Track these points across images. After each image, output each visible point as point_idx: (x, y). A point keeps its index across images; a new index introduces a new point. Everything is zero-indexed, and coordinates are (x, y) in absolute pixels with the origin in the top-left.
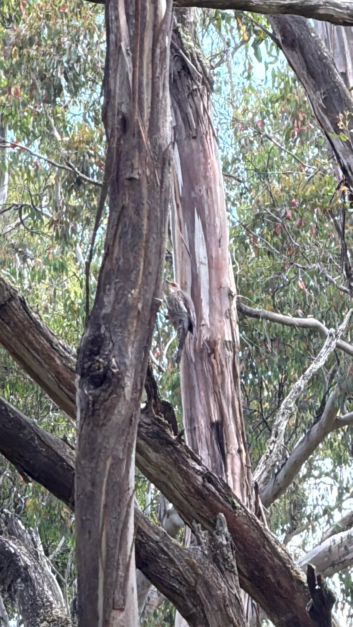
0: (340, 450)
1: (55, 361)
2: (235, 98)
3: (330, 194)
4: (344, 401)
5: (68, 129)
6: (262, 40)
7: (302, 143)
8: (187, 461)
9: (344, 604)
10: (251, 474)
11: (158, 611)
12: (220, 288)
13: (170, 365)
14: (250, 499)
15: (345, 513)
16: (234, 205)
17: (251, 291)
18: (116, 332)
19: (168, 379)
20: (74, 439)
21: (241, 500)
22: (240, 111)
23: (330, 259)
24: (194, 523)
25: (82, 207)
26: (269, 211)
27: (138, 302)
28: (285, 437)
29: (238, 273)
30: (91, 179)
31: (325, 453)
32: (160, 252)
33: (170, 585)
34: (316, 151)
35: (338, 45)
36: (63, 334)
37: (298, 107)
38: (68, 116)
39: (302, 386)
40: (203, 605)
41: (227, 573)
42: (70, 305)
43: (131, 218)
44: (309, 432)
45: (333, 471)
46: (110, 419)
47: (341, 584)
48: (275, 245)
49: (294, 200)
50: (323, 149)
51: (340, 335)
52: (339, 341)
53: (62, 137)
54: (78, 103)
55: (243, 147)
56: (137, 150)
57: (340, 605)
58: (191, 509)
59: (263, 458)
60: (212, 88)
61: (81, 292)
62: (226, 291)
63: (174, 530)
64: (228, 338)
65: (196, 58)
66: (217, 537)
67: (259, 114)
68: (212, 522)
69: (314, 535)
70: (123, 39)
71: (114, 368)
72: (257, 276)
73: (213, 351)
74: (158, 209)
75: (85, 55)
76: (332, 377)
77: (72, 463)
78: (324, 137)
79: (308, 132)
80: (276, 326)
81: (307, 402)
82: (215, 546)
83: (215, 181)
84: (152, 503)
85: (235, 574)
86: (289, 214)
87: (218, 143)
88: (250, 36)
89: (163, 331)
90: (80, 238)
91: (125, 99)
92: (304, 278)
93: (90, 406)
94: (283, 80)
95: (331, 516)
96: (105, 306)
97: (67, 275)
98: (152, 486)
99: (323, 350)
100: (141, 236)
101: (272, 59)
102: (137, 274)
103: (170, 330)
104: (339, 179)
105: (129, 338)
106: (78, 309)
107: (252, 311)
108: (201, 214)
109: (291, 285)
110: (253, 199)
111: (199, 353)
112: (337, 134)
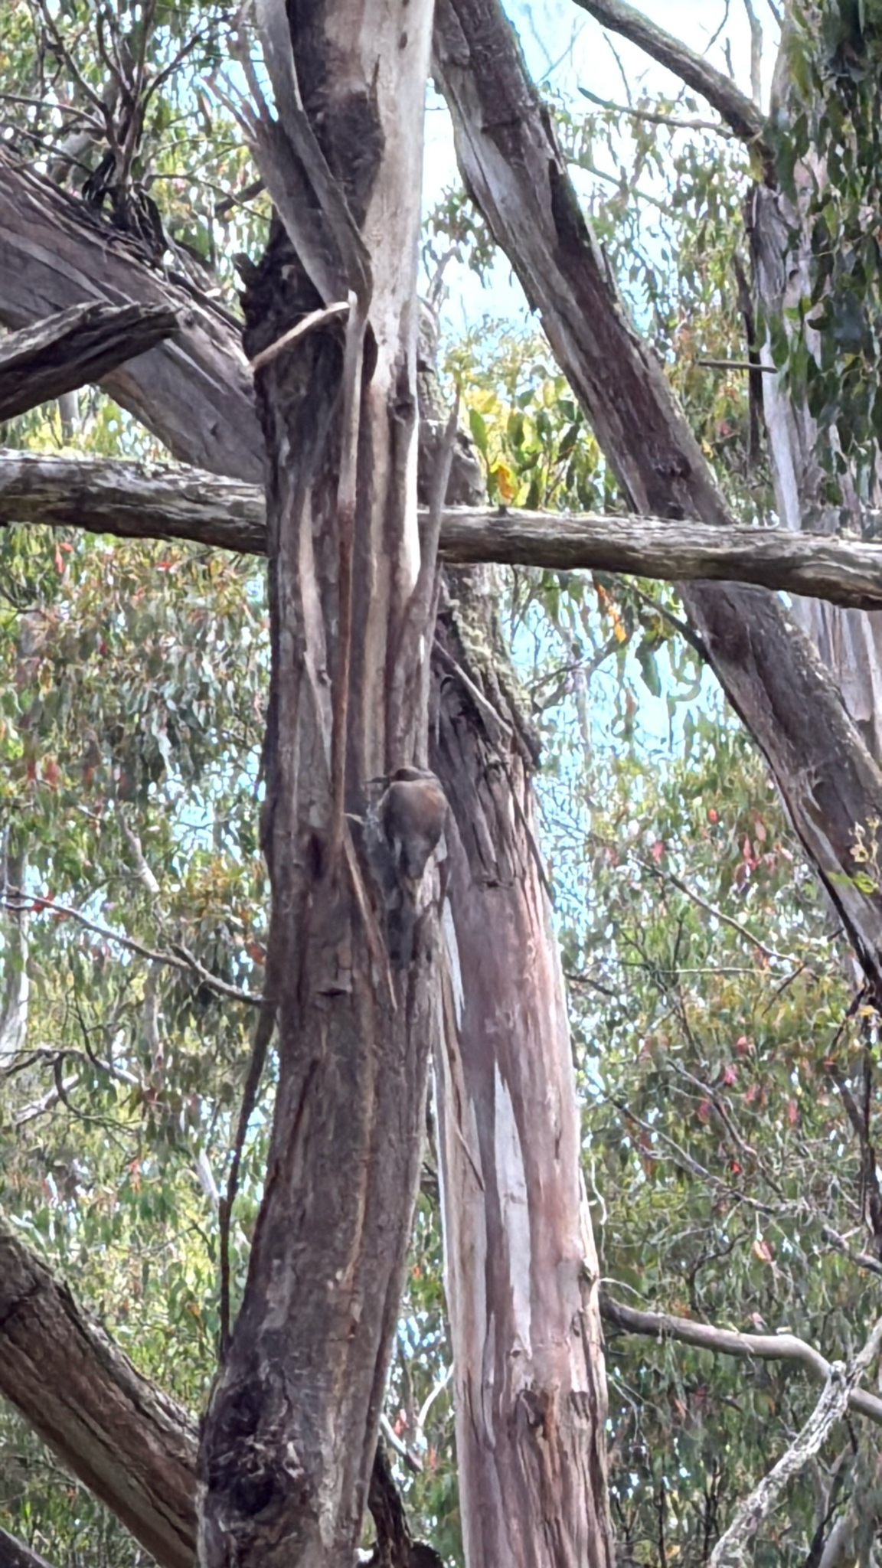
1: (145, 1444)
2: (596, 785)
3: (833, 1025)
4: (869, 1542)
5: (176, 863)
6: (662, 640)
7: (762, 895)
12: (558, 1258)
13: (434, 1452)
16: (592, 1051)
17: (635, 1267)
18: (297, 1377)
19: (428, 1488)
22: (607, 817)
23: (834, 1188)
25: (213, 1058)
26: (682, 1069)
27: (353, 1300)
29: (602, 1221)
30: (234, 988)
32: (406, 1173)
34: (799, 917)
35: (850, 653)
36: (167, 1376)
37: (755, 804)
38: (177, 833)
39: (764, 1506)
42: (183, 1303)
43: (333, 1092)
48: (695, 1150)
49: (742, 1040)
50: (815, 912)
51: (857, 1378)
52: (856, 1392)
53: (161, 884)
54: (200, 799)
55: (613, 907)
56: (349, 925)
60: (536, 761)
61: (210, 1269)
62: (574, 1267)
64: (579, 1384)
65: (496, 686)
67: (655, 826)
70: (309, 646)
71: (292, 1465)
72: (650, 1231)
73: (542, 1419)
74: (402, 1070)
75: (220, 681)
76: (839, 1481)
78: (818, 881)
79: (777, 872)
80: (696, 1357)
81: (774, 1544)
83: (544, 992)
86: (731, 1075)
87: (553, 897)
88: (630, 629)
89: (417, 1366)
90: (208, 1136)
91: (319, 793)
92: (768, 1234)
93: (233, 1561)
94: (712, 741)
96: (270, 1310)
99: (817, 1415)
100: (357, 1135)
101: (686, 689)
102: (350, 1232)
103: (434, 1364)
104: (855, 986)
105: (329, 1389)
106: (204, 1312)
107: (637, 1318)
108: (510, 1075)
109: (737, 1250)
110: (641, 1036)
111: (507, 1422)
112: (850, 874)
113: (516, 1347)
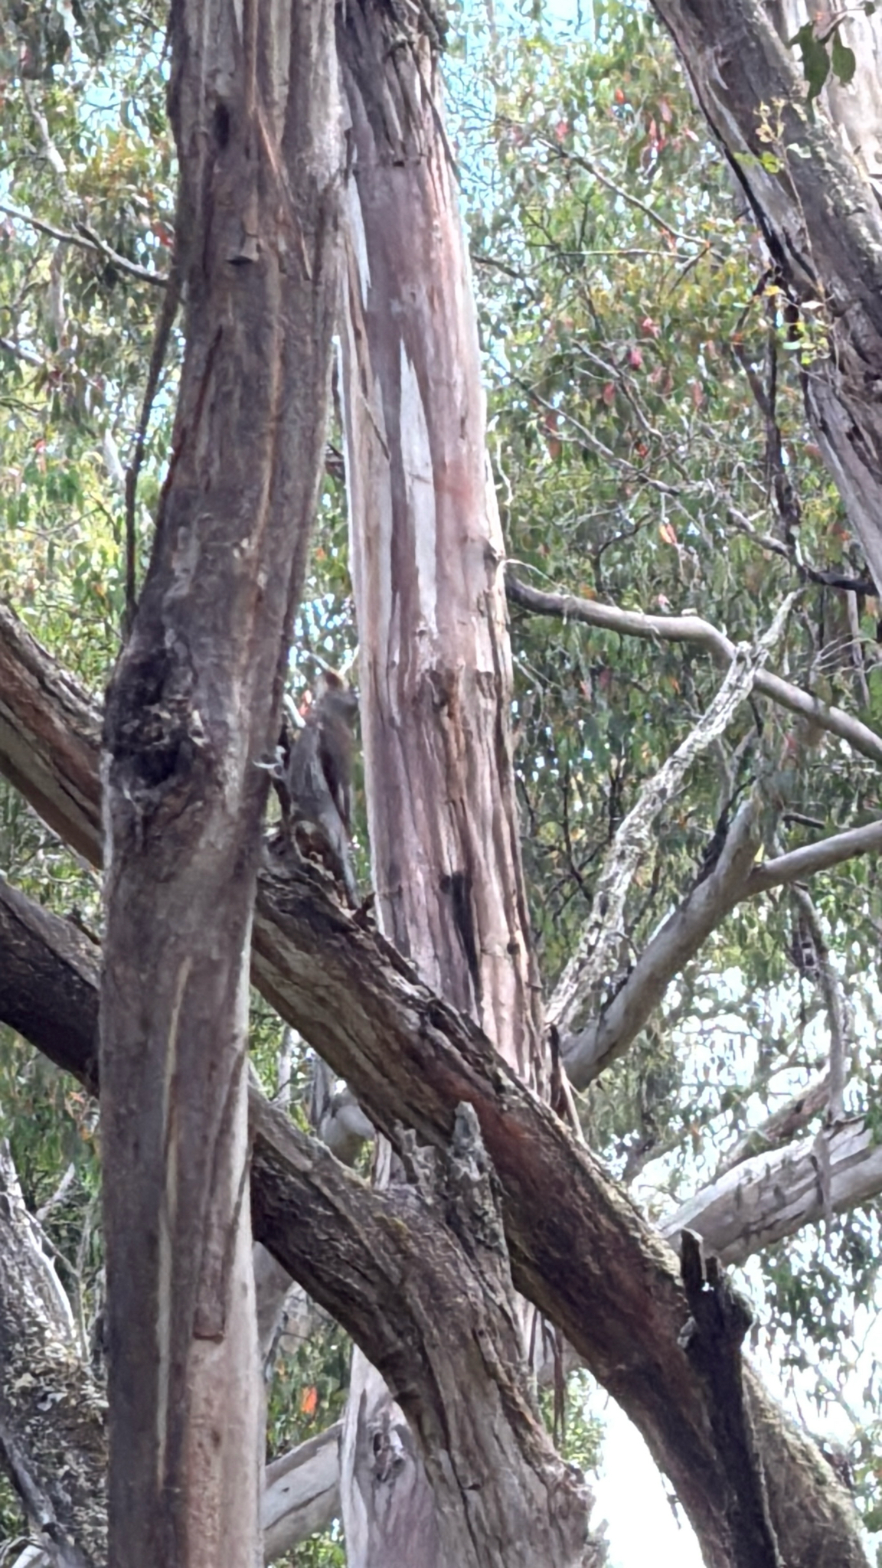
0: (764, 946)
1: (49, 720)
2: (502, 66)
3: (739, 305)
4: (774, 827)
5: (83, 144)
7: (669, 178)
8: (381, 974)
9: (772, 1331)
10: (542, 1007)
11: (309, 1350)
12: (464, 539)
14: (538, 1067)
15: (777, 1105)
16: (498, 333)
17: (541, 548)
18: (203, 646)
20: (98, 918)
21: (517, 1071)
22: (513, 98)
24: (399, 1129)
25: (119, 340)
26: (587, 350)
27: (258, 569)
28: (625, 914)
29: (508, 503)
30: (140, 268)
31: (728, 955)
32: (311, 444)
33: (338, 1280)
34: (705, 200)
36: (73, 656)
37: (661, 88)
38: (84, 113)
39: (670, 786)
40: (421, 1333)
41: (481, 1253)
42: (89, 582)
43: (238, 360)
44: (686, 902)
45: (747, 999)
46: (188, 863)
47: (767, 1283)
48: (602, 434)
49: (648, 321)
50: (722, 195)
51: (763, 659)
52: (761, 674)
53: (67, 163)
54: (108, 80)
55: (520, 189)
56: (255, 190)
57: (763, 1334)
58: (390, 1090)
59: (572, 965)
60: (443, 40)
61: (116, 550)
62: (479, 547)
63: (350, 1146)
64: (485, 665)
66: (458, 1162)
67: (560, 106)
68: (446, 1126)
69: (699, 1158)
71: (198, 734)
72: (556, 513)
73: (447, 698)
74: (308, 338)
76: (744, 763)
77: (92, 978)
78: (725, 162)
79: (683, 150)
80: (601, 638)
81: (681, 826)
82: (450, 1185)
83: (450, 271)
84: (294, 1080)
85: (501, 1254)
86: (637, 356)
87: (459, 178)
89: (323, 649)
90: (113, 418)
91: (226, 61)
92: (674, 516)
93: (139, 829)
94: (621, 21)
95: (740, 1113)
96: (176, 580)
97: (81, 507)
98: (295, 1036)
99: (722, 696)
100: (264, 405)
102: (256, 502)
103: (340, 644)
104: (761, 266)
105: (234, 660)
106: (109, 593)
107: (542, 600)
108: (417, 355)
109: (642, 533)
110: (546, 317)
111: (412, 702)
112: (757, 154)
113: (422, 626)
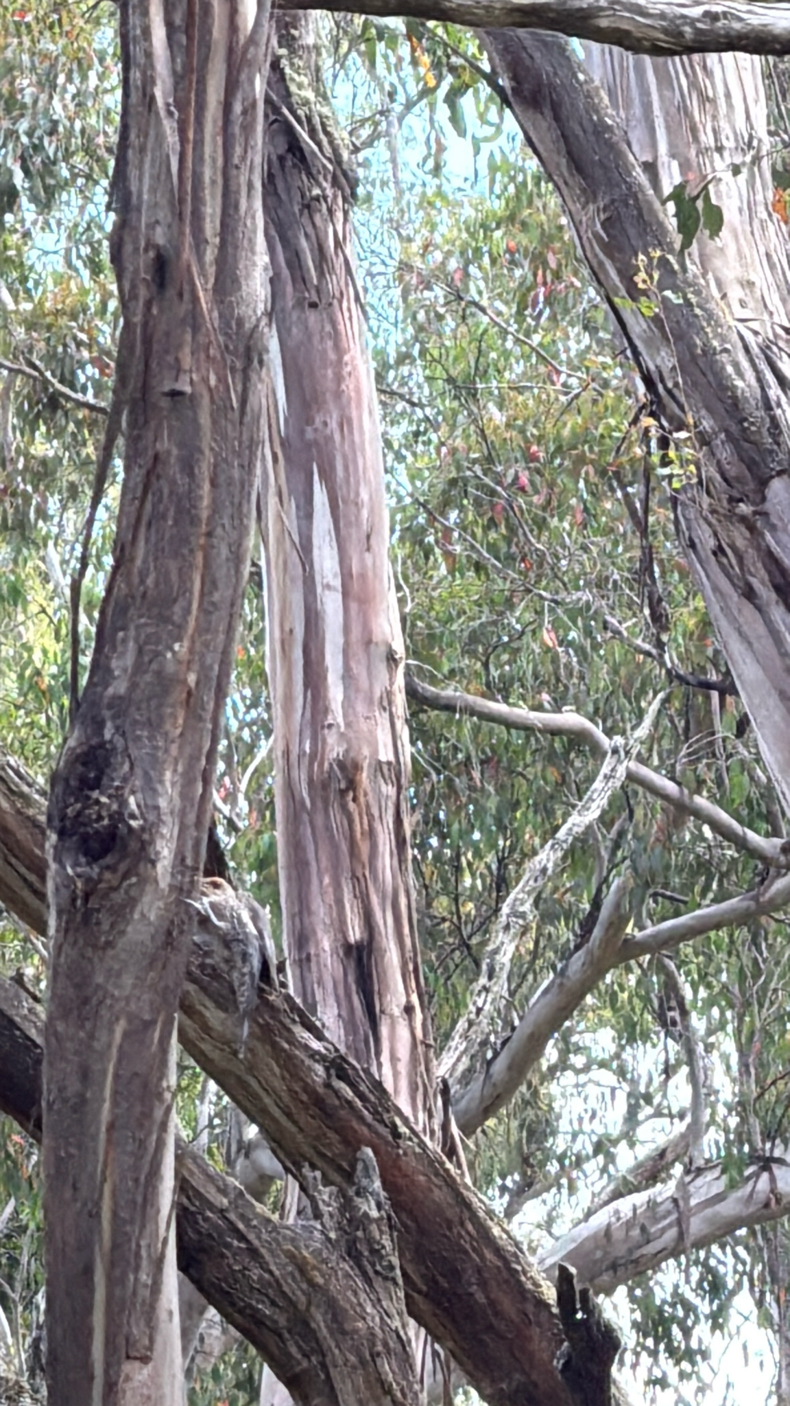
0: (633, 1009)
2: (406, 218)
3: (616, 434)
4: (642, 900)
5: (30, 284)
6: (468, 87)
7: (553, 318)
8: (291, 1031)
9: (637, 1355)
10: (435, 1062)
11: (222, 1366)
12: (368, 642)
13: (255, 814)
14: (431, 1117)
15: (643, 1152)
16: (400, 458)
17: (436, 651)
18: (138, 738)
19: (249, 846)
20: (38, 978)
21: (412, 1120)
22: (415, 247)
23: (615, 582)
24: (306, 1170)
25: (61, 460)
26: (480, 473)
27: (189, 669)
28: (509, 978)
29: (408, 610)
30: (79, 396)
31: (600, 1017)
33: (251, 1307)
34: (586, 339)
35: (637, 102)
36: (17, 743)
37: (546, 240)
38: (31, 257)
39: (550, 866)
40: (324, 1354)
41: (378, 1283)
42: (31, 677)
43: (173, 482)
44: (564, 968)
45: (617, 1056)
46: (124, 933)
47: (633, 1311)
48: (492, 548)
49: (535, 448)
50: (601, 334)
51: (634, 752)
52: (633, 765)
53: (16, 302)
54: (54, 226)
55: (421, 328)
56: (188, 329)
57: (629, 1357)
58: (299, 1136)
59: (462, 1024)
60: (354, 195)
61: (56, 648)
62: (382, 649)
63: (260, 1185)
64: (386, 755)
65: (319, 127)
66: (358, 1200)
67: (458, 254)
68: (348, 1168)
69: (574, 1199)
70: (159, 82)
71: (133, 816)
72: (450, 619)
73: (352, 785)
74: (235, 462)
75: (69, 119)
76: (617, 845)
77: (34, 1034)
78: (605, 305)
79: (567, 296)
80: (491, 732)
81: (559, 902)
82: (352, 1221)
83: (359, 402)
84: (211, 1125)
85: (397, 1284)
86: (524, 478)
87: (366, 317)
88: (440, 78)
89: (240, 739)
90: (55, 530)
91: (163, 214)
92: (556, 623)
93: (79, 902)
94: (512, 179)
95: (610, 1158)
96: (114, 678)
98: (213, 1086)
99: (598, 784)
100: (194, 521)
101: (489, 131)
102: (188, 611)
103: (255, 737)
104: (637, 400)
105: (166, 749)
106: (50, 687)
107: (437, 697)
108: (328, 477)
109: (527, 638)
110: (443, 444)
111: (321, 787)
112: (634, 299)
113: (330, 720)
